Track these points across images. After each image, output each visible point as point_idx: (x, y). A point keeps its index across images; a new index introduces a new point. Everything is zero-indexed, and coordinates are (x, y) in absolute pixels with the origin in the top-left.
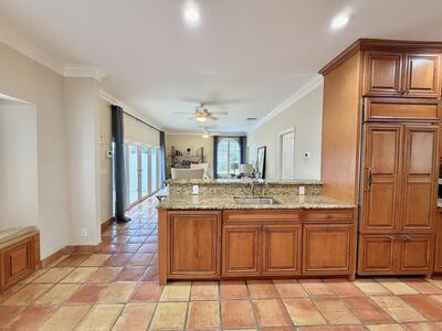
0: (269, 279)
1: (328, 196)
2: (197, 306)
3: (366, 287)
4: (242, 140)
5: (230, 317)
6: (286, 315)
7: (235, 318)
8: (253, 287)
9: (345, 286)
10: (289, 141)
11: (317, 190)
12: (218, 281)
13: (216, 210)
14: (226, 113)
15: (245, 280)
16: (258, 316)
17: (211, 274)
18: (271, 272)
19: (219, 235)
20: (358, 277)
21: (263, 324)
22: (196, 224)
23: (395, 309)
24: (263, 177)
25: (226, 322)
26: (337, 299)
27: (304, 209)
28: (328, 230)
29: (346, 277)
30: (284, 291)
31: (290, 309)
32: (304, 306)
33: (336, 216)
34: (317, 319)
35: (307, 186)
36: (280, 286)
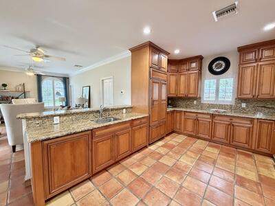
0: (117, 163)
1: (136, 112)
2: (84, 201)
3: (152, 148)
4: (66, 80)
5: (109, 193)
6: (134, 174)
7: (112, 191)
8: (111, 170)
9: (146, 150)
10: (108, 84)
11: (130, 110)
12: (89, 179)
13: (88, 130)
14: (65, 60)
15: (105, 169)
16: (122, 182)
17: (86, 176)
18: (120, 157)
19: (90, 148)
20: (149, 145)
21: (127, 184)
22: (73, 145)
23: (163, 151)
24: (89, 107)
25: (108, 196)
26: (146, 157)
27: (133, 120)
28: (140, 128)
29: (146, 147)
30: (127, 164)
31: (133, 170)
32: (138, 166)
33: (143, 120)
34: (145, 168)
35: (126, 108)
36: (124, 163)
